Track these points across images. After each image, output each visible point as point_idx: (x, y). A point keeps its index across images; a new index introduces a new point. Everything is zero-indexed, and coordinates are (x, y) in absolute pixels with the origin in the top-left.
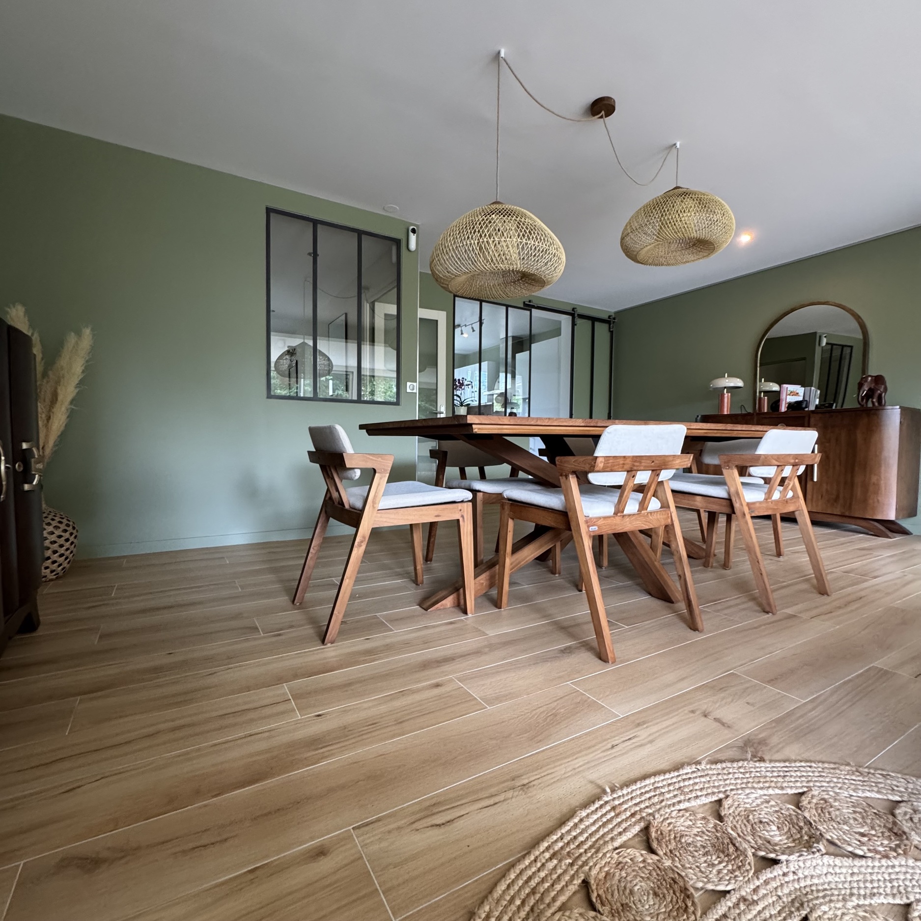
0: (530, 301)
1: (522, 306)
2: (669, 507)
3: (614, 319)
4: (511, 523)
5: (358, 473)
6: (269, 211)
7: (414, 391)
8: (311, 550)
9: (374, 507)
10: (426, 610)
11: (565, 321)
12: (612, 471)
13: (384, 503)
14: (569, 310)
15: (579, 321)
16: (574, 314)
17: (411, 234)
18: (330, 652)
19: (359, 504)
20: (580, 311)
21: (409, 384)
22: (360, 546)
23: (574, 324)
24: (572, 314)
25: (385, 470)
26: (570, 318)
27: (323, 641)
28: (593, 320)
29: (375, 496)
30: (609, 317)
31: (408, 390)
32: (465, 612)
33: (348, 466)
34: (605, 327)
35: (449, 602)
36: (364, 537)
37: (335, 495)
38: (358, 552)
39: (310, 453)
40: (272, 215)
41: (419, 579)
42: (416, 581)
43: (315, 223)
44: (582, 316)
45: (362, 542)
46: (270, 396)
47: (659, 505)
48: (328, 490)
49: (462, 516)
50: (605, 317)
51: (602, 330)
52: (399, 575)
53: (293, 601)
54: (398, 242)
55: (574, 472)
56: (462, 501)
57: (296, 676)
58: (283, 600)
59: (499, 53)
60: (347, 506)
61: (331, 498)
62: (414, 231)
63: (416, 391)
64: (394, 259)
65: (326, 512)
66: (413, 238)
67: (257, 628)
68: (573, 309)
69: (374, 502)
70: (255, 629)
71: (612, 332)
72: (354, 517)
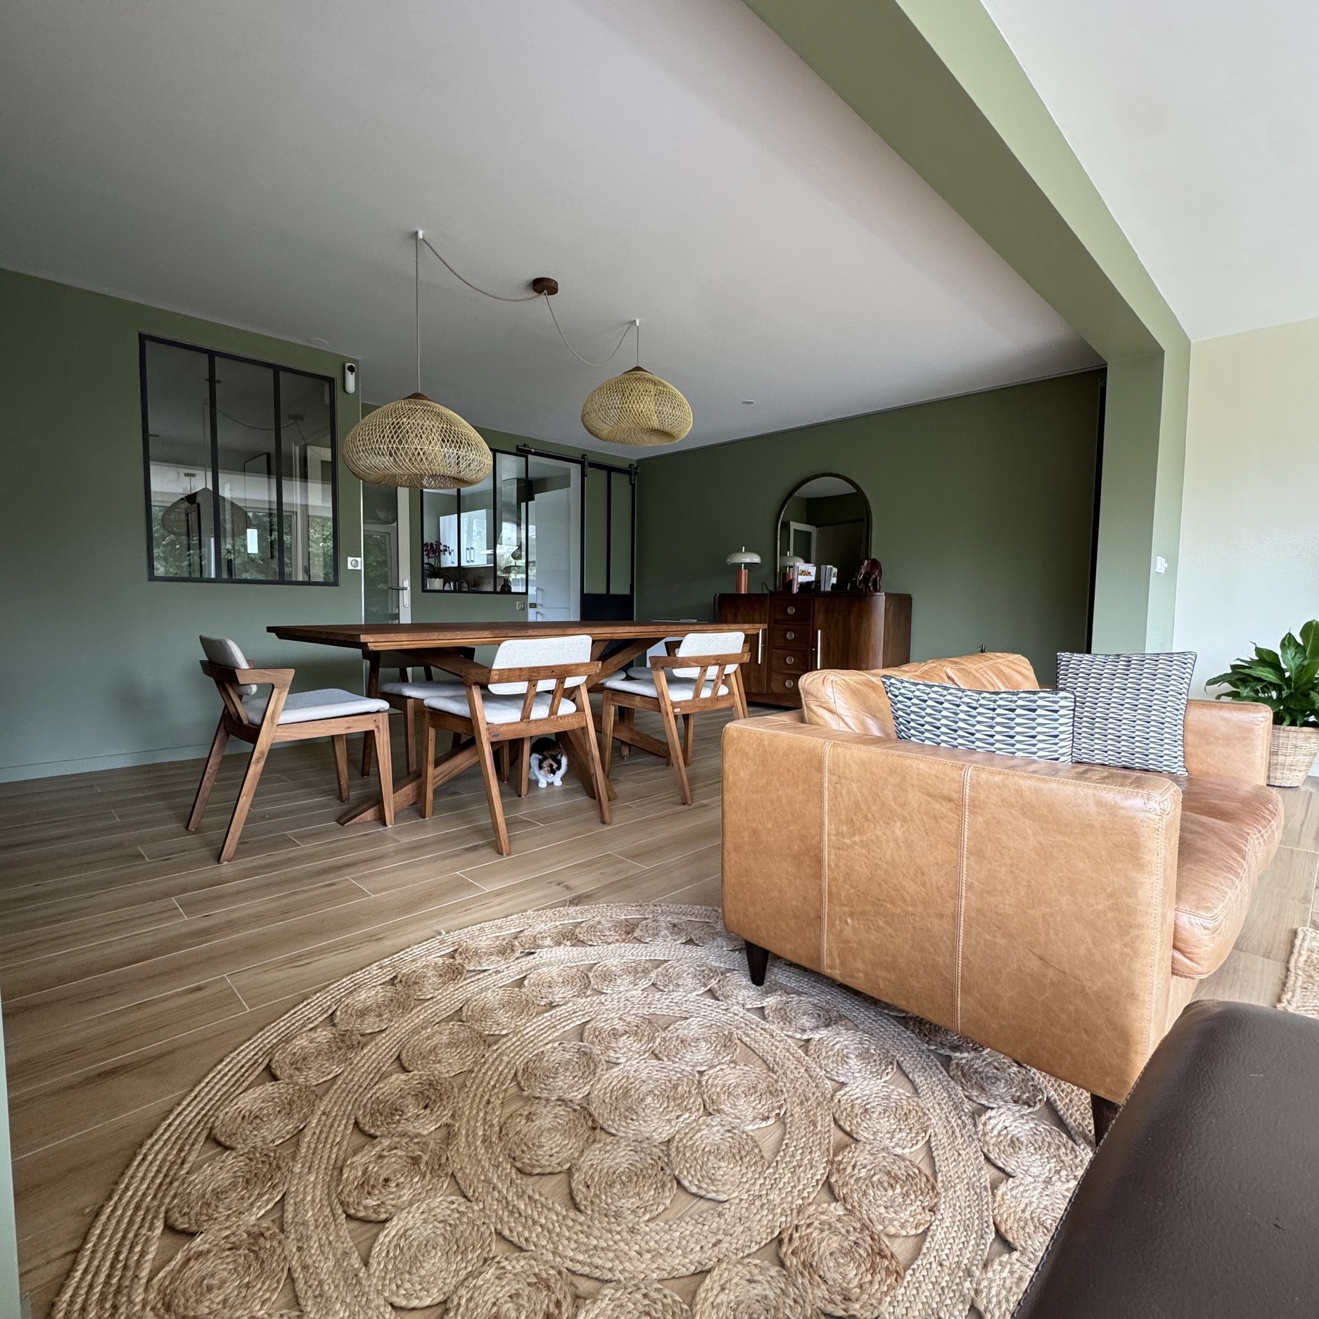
0: (525, 446)
1: (515, 451)
2: (584, 711)
3: (636, 468)
4: (432, 732)
5: (254, 688)
6: (143, 338)
7: (358, 568)
8: (208, 770)
9: (272, 723)
10: (342, 825)
11: (575, 470)
12: (508, 681)
13: (285, 717)
14: (578, 456)
15: (589, 470)
16: (585, 462)
17: (348, 373)
18: (226, 868)
19: (257, 720)
20: (590, 458)
21: (350, 559)
22: (258, 761)
23: (583, 475)
24: (581, 463)
25: (285, 685)
26: (579, 466)
27: (218, 860)
28: (610, 469)
29: (274, 712)
30: (630, 465)
31: (350, 567)
32: (385, 825)
33: (241, 682)
34: (626, 477)
35: (369, 815)
36: (262, 753)
37: (232, 710)
38: (255, 770)
39: (202, 662)
40: (148, 343)
41: (345, 794)
42: (340, 798)
43: (212, 355)
44: (592, 465)
45: (260, 758)
46: (152, 577)
47: (575, 709)
48: (226, 707)
49: (378, 727)
50: (625, 465)
51: (620, 482)
52: (324, 793)
53: (187, 827)
54: (331, 381)
55: (476, 684)
56: (378, 712)
57: (185, 891)
58: (178, 826)
59: (417, 232)
60: (245, 722)
61: (229, 712)
62: (351, 369)
63: (361, 567)
64: (327, 401)
65: (225, 727)
66: (351, 379)
67: (141, 855)
68: (583, 456)
69: (273, 718)
70: (141, 856)
71: (633, 486)
72: (251, 733)
